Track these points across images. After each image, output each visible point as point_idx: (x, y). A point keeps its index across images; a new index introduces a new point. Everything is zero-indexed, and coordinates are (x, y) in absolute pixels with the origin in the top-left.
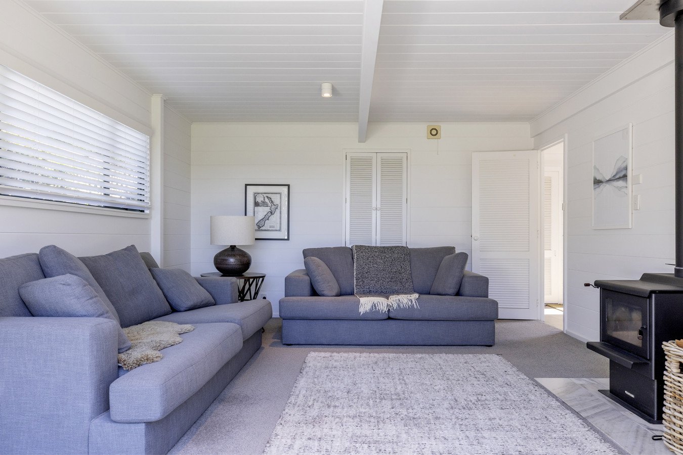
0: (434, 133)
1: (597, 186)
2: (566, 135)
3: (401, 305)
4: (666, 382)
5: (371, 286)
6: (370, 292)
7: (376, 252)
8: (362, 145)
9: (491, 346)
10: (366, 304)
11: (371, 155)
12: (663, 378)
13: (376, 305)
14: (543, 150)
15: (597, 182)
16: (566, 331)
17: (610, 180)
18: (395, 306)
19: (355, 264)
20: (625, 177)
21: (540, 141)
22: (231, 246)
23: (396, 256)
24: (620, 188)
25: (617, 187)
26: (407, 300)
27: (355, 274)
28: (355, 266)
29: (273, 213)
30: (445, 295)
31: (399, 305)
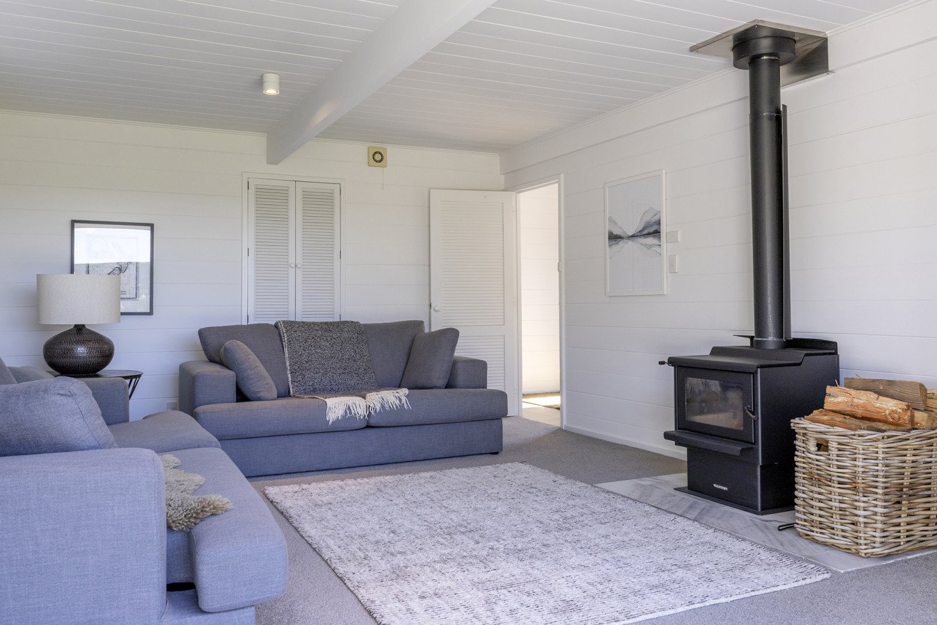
0: (378, 158)
1: (614, 242)
2: (562, 175)
3: (387, 406)
4: (797, 464)
5: (316, 381)
6: (314, 390)
7: (317, 330)
8: (273, 169)
9: (497, 453)
10: (336, 407)
11: (286, 184)
12: (794, 459)
13: (352, 408)
14: (520, 192)
15: (614, 238)
16: (565, 426)
17: (633, 236)
18: (378, 407)
19: (286, 350)
20: (656, 233)
21: (516, 180)
22: (76, 326)
23: (346, 335)
24: (649, 247)
25: (645, 245)
26: (393, 398)
27: (288, 364)
28: (286, 352)
29: (123, 269)
30: (432, 388)
31: (383, 406)
